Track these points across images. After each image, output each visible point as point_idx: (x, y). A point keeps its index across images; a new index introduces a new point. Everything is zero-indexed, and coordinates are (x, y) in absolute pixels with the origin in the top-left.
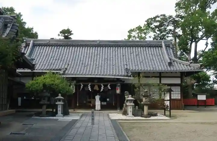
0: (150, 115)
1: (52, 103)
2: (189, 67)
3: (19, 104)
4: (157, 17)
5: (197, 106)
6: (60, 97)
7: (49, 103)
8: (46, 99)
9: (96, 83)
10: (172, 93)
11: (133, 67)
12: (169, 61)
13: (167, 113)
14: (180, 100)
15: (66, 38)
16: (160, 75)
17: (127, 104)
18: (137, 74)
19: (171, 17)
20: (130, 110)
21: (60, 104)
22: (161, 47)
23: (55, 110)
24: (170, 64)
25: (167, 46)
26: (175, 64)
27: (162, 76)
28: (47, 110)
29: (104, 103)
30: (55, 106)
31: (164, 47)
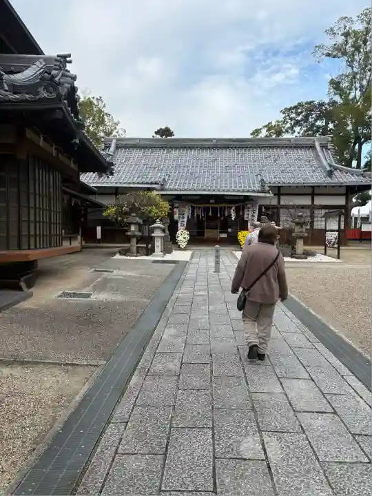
0: (307, 254)
1: (146, 234)
2: (361, 177)
3: (99, 236)
4: (300, 105)
5: (359, 240)
6: (158, 224)
7: (140, 234)
9: (212, 203)
11: (273, 178)
12: (329, 168)
16: (313, 191)
18: (279, 191)
19: (322, 105)
21: (158, 237)
22: (313, 147)
23: (150, 246)
24: (330, 174)
25: (322, 146)
26: (337, 173)
27: (316, 192)
28: (138, 245)
29: (224, 235)
30: (150, 240)
31: (318, 148)
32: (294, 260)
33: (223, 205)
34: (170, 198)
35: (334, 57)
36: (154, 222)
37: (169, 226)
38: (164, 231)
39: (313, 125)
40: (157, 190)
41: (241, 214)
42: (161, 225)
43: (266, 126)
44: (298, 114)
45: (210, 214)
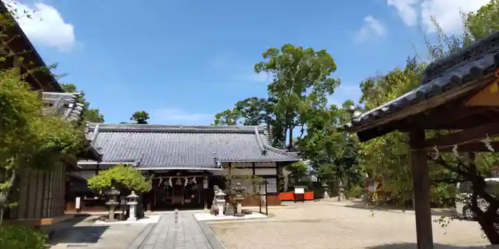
0: (244, 213)
2: (285, 156)
3: (78, 206)
4: (249, 100)
5: (294, 201)
6: (133, 195)
7: (118, 203)
8: (115, 198)
9: (178, 176)
10: (268, 185)
11: (223, 156)
12: (263, 149)
13: (264, 210)
14: (276, 194)
15: (141, 122)
16: (254, 166)
17: (217, 201)
18: (229, 165)
19: (263, 100)
20: (221, 209)
21: (132, 205)
22: (254, 133)
23: (126, 212)
24: (264, 153)
25: (260, 132)
26: (269, 153)
27: (256, 166)
28: (116, 212)
29: (188, 201)
31: (257, 134)
32: (236, 218)
36: (130, 194)
42: (135, 196)
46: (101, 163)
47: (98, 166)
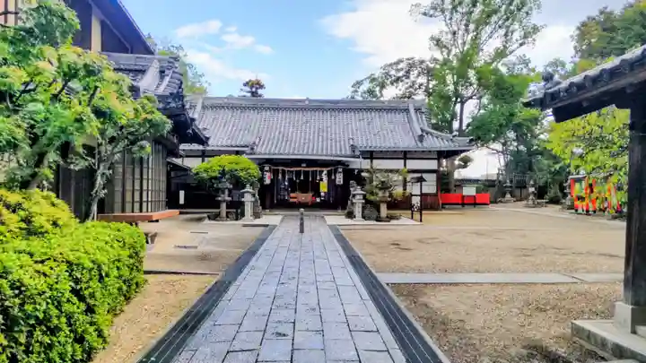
0: (390, 218)
1: (236, 199)
2: (450, 142)
3: (182, 201)
4: (400, 61)
5: (462, 205)
6: (248, 189)
7: (230, 199)
8: (227, 192)
9: (304, 167)
10: (424, 183)
11: (364, 143)
12: (420, 133)
13: (417, 216)
14: (435, 195)
15: (254, 94)
16: (405, 156)
17: (354, 201)
18: (370, 155)
19: (422, 62)
20: (358, 210)
21: (248, 201)
22: (407, 110)
23: (239, 211)
24: (421, 138)
26: (427, 138)
27: (408, 156)
30: (240, 205)
31: (412, 111)
32: (378, 223)
33: (315, 169)
34: (261, 162)
35: (431, 16)
36: (244, 187)
37: (259, 191)
38: (254, 195)
39: (414, 83)
40: (247, 154)
41: (333, 177)
42: (251, 190)
43: (368, 78)
44: (398, 70)
45: (302, 178)
46: (208, 148)
47: (203, 152)
